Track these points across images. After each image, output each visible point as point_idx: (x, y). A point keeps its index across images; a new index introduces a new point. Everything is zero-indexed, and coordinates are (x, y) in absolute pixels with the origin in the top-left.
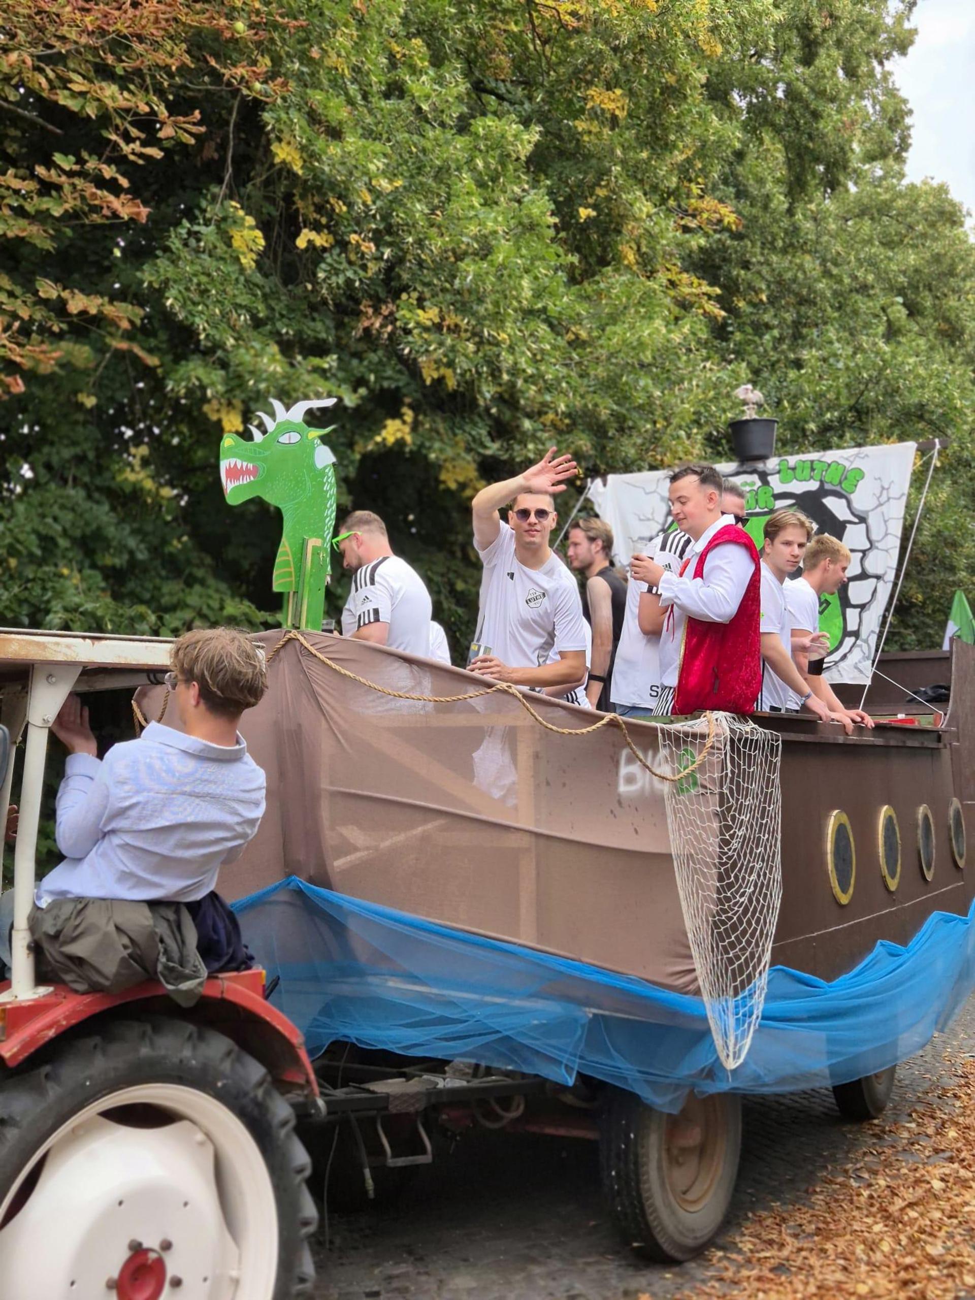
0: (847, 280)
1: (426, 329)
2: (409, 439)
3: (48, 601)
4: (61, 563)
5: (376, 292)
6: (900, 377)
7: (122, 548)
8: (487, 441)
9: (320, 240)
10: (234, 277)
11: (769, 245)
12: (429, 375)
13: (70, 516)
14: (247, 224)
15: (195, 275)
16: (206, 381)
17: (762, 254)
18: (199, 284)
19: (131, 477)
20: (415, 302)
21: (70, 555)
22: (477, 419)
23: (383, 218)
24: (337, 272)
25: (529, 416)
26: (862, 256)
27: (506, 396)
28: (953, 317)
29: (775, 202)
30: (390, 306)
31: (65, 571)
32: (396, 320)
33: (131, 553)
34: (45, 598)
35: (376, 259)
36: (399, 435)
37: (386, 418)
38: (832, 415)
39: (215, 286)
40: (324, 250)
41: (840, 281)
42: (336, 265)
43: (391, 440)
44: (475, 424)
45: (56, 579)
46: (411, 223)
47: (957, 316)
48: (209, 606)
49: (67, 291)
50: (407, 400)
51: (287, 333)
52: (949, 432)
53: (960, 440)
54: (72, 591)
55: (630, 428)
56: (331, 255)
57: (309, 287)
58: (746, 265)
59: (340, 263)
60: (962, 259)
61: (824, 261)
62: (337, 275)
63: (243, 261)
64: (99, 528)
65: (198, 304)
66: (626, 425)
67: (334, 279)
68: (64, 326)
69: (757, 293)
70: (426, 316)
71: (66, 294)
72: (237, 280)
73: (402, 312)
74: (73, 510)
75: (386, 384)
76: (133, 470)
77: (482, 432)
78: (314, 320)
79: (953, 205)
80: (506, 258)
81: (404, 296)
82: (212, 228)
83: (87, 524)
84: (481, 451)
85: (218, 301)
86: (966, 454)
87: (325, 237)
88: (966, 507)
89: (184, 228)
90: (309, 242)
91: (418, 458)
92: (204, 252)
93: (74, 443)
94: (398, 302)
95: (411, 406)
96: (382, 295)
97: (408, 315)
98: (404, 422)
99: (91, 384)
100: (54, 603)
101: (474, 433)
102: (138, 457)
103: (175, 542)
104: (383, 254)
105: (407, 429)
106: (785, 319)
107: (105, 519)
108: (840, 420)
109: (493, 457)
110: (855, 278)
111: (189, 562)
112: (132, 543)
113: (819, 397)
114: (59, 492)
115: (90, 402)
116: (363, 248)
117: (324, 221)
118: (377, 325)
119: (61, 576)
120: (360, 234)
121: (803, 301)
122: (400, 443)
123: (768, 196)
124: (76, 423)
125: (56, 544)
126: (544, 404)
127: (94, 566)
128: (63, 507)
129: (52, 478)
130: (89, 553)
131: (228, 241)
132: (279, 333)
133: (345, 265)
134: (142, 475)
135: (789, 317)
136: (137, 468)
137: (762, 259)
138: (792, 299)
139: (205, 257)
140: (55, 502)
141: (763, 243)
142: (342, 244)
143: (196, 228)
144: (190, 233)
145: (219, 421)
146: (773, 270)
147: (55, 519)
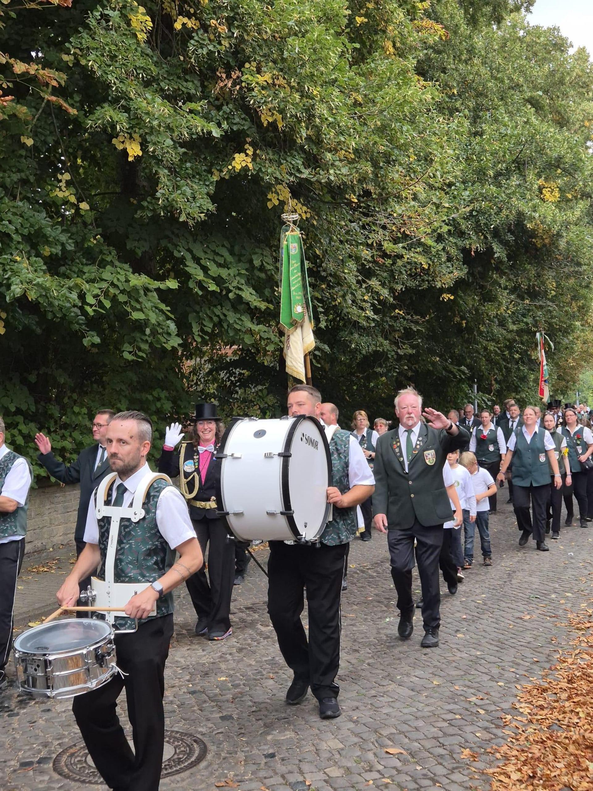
0: (507, 81)
1: (263, 88)
2: (250, 166)
3: (9, 279)
4: (15, 253)
5: (228, 62)
6: (545, 140)
7: (57, 241)
8: (301, 168)
9: (191, 24)
10: (133, 47)
11: (457, 58)
12: (266, 119)
13: (20, 220)
14: (140, 12)
15: (107, 45)
16: (116, 119)
17: (454, 64)
18: (110, 51)
19: (61, 195)
20: (255, 69)
21: (21, 247)
22: (295, 153)
23: (232, 9)
24: (202, 46)
25: (330, 151)
26: (516, 66)
27: (314, 138)
28: (563, 111)
29: (462, 29)
30: (237, 72)
31: (18, 259)
32: (242, 82)
33: (63, 245)
34: (6, 277)
35: (229, 37)
36: (244, 164)
37: (234, 153)
38: (502, 166)
39: (121, 53)
40: (193, 30)
41: (502, 81)
42: (201, 42)
43: (238, 167)
44: (294, 157)
45: (12, 263)
46: (251, 12)
47: (565, 110)
48: (118, 279)
49: (13, 59)
50: (249, 140)
51: (168, 89)
52: (576, 176)
53: (584, 180)
54: (25, 271)
55: (394, 161)
56: (197, 34)
57: (182, 58)
58: (444, 70)
59: (204, 40)
60: (568, 74)
61: (491, 69)
62: (202, 48)
63: (139, 36)
64: (40, 228)
65: (110, 66)
66: (391, 159)
67: (200, 51)
68: (11, 85)
69: (451, 89)
70: (263, 79)
71: (12, 61)
72: (136, 50)
73: (246, 76)
74: (21, 216)
75: (235, 128)
76: (61, 190)
77: (299, 162)
78: (187, 81)
79: (562, 39)
80: (319, 35)
81: (247, 65)
82: (117, 12)
83: (32, 226)
84: (298, 175)
85: (124, 64)
86: (588, 189)
87: (194, 22)
88: (588, 223)
89: (98, 11)
90: (184, 25)
91: (256, 179)
92: (111, 29)
93: (19, 171)
94: (242, 69)
95: (251, 144)
96: (233, 64)
97: (251, 78)
98: (247, 155)
99: (29, 130)
100: (13, 279)
101: (293, 162)
102: (64, 181)
103: (92, 240)
104: (233, 33)
105: (249, 160)
106: (468, 106)
107: (43, 222)
108: (507, 169)
109: (306, 179)
110: (512, 80)
111: (101, 252)
112: (63, 238)
113: (494, 154)
114: (11, 204)
115: (30, 142)
116: (219, 30)
117: (192, 11)
118: (229, 85)
119: (16, 261)
120: (217, 20)
121: (479, 94)
122: (245, 169)
123: (457, 25)
124: (21, 156)
125: (11, 239)
126: (339, 143)
127: (38, 255)
128: (15, 214)
129: (6, 195)
130: (34, 246)
131: (128, 23)
132: (162, 90)
133: (207, 42)
134: (67, 194)
135: (472, 104)
136: (64, 189)
137: (454, 67)
138: (473, 93)
139: (113, 32)
140: (9, 210)
141: (454, 56)
142: (205, 27)
143: (106, 12)
144: (102, 15)
145: (125, 150)
146: (460, 74)
147: (10, 222)
